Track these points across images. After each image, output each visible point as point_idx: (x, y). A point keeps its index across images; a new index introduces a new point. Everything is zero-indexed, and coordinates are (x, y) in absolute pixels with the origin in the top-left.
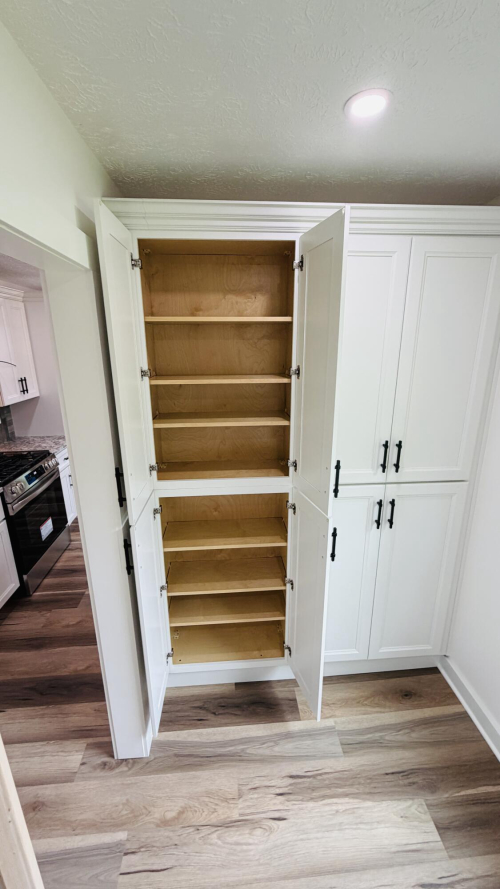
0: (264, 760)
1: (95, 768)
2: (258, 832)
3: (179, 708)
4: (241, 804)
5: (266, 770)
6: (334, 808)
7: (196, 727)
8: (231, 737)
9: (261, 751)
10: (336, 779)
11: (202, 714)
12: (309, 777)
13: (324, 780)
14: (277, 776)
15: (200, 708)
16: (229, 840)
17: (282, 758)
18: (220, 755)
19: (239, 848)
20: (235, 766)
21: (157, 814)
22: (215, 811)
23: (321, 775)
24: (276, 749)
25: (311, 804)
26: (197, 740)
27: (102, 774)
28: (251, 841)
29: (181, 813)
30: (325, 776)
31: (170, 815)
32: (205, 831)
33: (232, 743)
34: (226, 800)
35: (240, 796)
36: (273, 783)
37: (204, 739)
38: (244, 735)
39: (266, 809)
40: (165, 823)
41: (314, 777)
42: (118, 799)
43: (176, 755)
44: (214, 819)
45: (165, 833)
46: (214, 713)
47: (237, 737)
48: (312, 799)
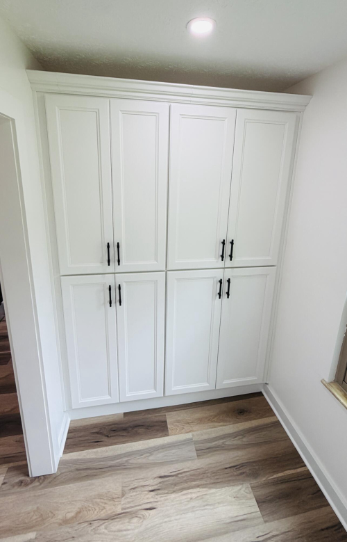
0: (141, 467)
1: (13, 486)
2: (135, 520)
3: (82, 434)
4: (123, 501)
5: (143, 474)
6: (189, 496)
7: (93, 447)
8: (119, 452)
9: (140, 461)
10: (191, 475)
11: (99, 437)
12: (172, 476)
13: (183, 477)
14: (150, 478)
15: (97, 433)
16: (113, 528)
17: (155, 464)
18: (110, 467)
19: (120, 534)
20: (121, 473)
21: (60, 516)
22: (104, 508)
23: (181, 473)
24: (151, 458)
25: (173, 496)
26: (94, 456)
27: (19, 490)
28: (129, 527)
29: (78, 513)
30: (184, 474)
31: (70, 515)
32: (96, 524)
33: (119, 456)
34: (113, 499)
35: (123, 495)
36: (147, 483)
37: (99, 456)
38: (129, 450)
39: (141, 502)
40: (66, 522)
41: (176, 475)
42: (30, 508)
43: (77, 470)
44: (103, 514)
45: (66, 529)
46: (108, 436)
47: (124, 452)
48: (174, 492)
